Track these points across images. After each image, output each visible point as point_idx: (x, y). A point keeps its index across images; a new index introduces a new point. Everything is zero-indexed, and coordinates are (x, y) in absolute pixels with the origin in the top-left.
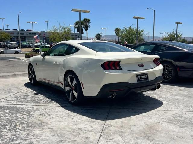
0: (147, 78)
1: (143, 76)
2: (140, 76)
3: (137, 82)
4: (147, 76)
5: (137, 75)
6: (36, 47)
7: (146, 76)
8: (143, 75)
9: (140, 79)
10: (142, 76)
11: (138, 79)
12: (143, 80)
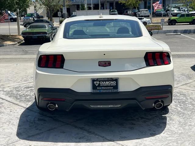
0: (116, 87)
1: (107, 83)
2: (100, 81)
3: (90, 92)
4: (117, 84)
5: (93, 80)
7: (113, 83)
10: (104, 81)
11: (94, 87)
12: (104, 88)
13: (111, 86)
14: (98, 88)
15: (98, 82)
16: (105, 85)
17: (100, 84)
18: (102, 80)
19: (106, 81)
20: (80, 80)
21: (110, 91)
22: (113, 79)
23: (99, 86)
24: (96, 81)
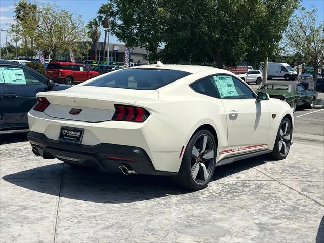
0: (79, 139)
1: (73, 133)
2: (67, 130)
3: (57, 139)
4: (81, 136)
5: (63, 128)
7: (78, 133)
8: (74, 131)
10: (71, 130)
11: (61, 135)
12: (70, 138)
13: (75, 137)
14: (64, 137)
15: (66, 131)
16: (71, 135)
17: (67, 133)
18: (70, 128)
19: (72, 131)
20: (50, 126)
21: (73, 142)
22: (79, 129)
23: (66, 135)
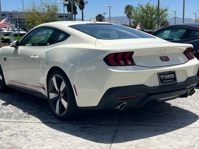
0: (175, 79)
1: (169, 76)
2: (164, 75)
4: (175, 76)
5: (160, 74)
6: (5, 35)
7: (172, 75)
8: (169, 74)
9: (164, 79)
11: (161, 80)
12: (168, 81)
13: (172, 79)
14: (164, 81)
15: (163, 76)
16: (168, 78)
17: (164, 78)
18: (165, 73)
21: (171, 83)
22: (172, 72)
24: (161, 75)
